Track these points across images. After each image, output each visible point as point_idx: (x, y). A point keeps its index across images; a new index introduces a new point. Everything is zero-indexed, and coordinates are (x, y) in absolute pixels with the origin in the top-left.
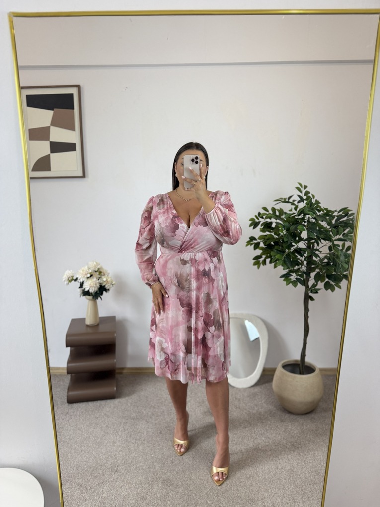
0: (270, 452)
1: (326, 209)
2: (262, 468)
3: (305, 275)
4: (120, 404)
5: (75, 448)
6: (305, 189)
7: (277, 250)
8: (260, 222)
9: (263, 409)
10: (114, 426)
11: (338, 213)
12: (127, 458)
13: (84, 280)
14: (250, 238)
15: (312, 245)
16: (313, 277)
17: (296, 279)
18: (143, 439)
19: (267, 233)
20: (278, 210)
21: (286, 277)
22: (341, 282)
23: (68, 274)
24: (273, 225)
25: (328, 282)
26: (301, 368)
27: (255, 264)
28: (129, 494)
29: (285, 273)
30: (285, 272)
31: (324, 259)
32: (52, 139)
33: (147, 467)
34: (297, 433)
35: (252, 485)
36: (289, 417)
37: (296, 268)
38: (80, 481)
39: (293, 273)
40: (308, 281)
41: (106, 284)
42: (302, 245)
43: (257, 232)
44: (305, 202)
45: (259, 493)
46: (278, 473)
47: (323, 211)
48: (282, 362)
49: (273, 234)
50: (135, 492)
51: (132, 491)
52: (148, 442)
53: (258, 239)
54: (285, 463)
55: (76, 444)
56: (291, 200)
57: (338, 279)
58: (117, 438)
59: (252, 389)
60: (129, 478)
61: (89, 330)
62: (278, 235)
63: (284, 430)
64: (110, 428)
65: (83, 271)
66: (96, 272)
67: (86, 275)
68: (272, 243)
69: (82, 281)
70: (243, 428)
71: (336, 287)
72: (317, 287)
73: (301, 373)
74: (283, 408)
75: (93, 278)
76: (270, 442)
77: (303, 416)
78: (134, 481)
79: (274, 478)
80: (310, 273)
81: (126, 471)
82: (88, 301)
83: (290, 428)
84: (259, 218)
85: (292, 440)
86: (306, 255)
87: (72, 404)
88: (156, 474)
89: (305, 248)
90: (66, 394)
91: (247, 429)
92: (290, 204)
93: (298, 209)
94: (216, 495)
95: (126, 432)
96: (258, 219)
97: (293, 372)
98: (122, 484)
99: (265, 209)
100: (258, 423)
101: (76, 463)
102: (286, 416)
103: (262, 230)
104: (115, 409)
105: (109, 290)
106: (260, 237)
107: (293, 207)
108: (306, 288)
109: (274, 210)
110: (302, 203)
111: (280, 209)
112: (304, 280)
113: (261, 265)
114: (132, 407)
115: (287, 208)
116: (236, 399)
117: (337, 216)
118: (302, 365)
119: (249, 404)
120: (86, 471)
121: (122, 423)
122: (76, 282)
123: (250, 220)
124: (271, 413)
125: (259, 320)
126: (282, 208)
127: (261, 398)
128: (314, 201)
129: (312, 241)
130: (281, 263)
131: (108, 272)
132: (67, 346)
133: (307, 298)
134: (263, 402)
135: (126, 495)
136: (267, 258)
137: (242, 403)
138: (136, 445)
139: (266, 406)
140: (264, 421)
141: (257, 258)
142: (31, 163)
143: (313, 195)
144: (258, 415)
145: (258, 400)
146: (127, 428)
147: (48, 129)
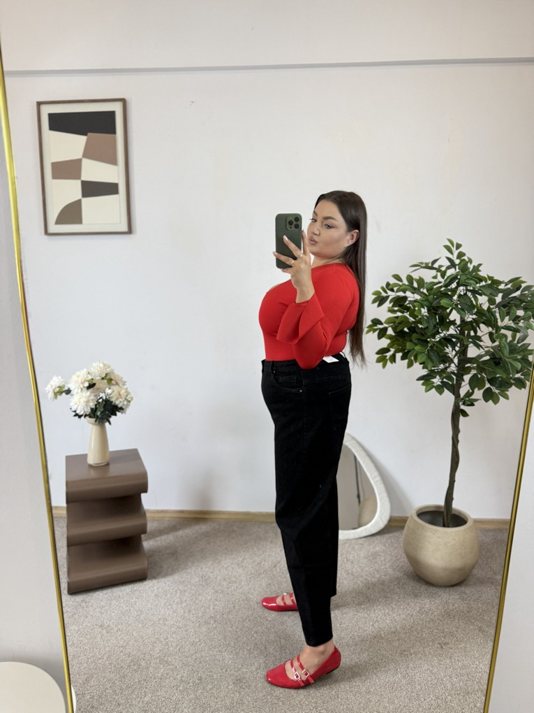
1: (491, 278)
3: (455, 377)
6: (457, 248)
8: (388, 297)
9: (387, 577)
11: (506, 285)
12: (183, 643)
14: (373, 321)
15: (466, 332)
16: (468, 382)
17: (442, 382)
19: (399, 314)
20: (416, 280)
21: (426, 379)
22: (510, 389)
25: (489, 388)
27: (378, 361)
29: (425, 373)
30: (425, 372)
32: (84, 178)
34: (438, 615)
35: (369, 692)
36: (426, 590)
37: (442, 366)
39: (436, 373)
40: (460, 387)
42: (452, 331)
43: (383, 313)
44: (457, 267)
47: (486, 282)
48: (417, 508)
49: (407, 315)
50: (193, 696)
51: (188, 695)
52: (215, 621)
53: (385, 323)
56: (436, 265)
57: (504, 385)
60: (185, 675)
62: (414, 317)
63: (418, 609)
68: (406, 329)
70: (357, 605)
71: (500, 397)
72: (473, 397)
73: (446, 524)
76: (398, 628)
77: (448, 589)
79: (404, 682)
80: (463, 375)
81: (180, 664)
83: (427, 606)
84: (388, 291)
85: (431, 625)
86: (457, 349)
88: (224, 670)
91: (363, 606)
92: (435, 270)
93: (446, 277)
94: (314, 705)
95: (184, 604)
96: (386, 293)
97: (433, 523)
98: (174, 683)
99: (397, 277)
100: (380, 597)
101: (107, 649)
102: (422, 589)
103: (391, 311)
106: (389, 321)
107: (439, 274)
108: (456, 398)
109: (410, 279)
110: (453, 268)
111: (420, 278)
112: (453, 385)
113: (389, 362)
115: (428, 276)
116: (347, 560)
117: (504, 291)
118: (447, 516)
119: (367, 569)
120: (122, 661)
123: (374, 294)
124: (399, 584)
126: (422, 277)
127: (385, 560)
128: (471, 267)
130: (422, 358)
133: (457, 413)
134: (387, 566)
135: (179, 701)
136: (397, 351)
137: (356, 566)
138: (198, 624)
139: (392, 573)
140: (388, 595)
141: (382, 351)
142: (54, 213)
143: (469, 258)
144: (380, 586)
145: (380, 563)
146: (185, 599)
147: (78, 162)
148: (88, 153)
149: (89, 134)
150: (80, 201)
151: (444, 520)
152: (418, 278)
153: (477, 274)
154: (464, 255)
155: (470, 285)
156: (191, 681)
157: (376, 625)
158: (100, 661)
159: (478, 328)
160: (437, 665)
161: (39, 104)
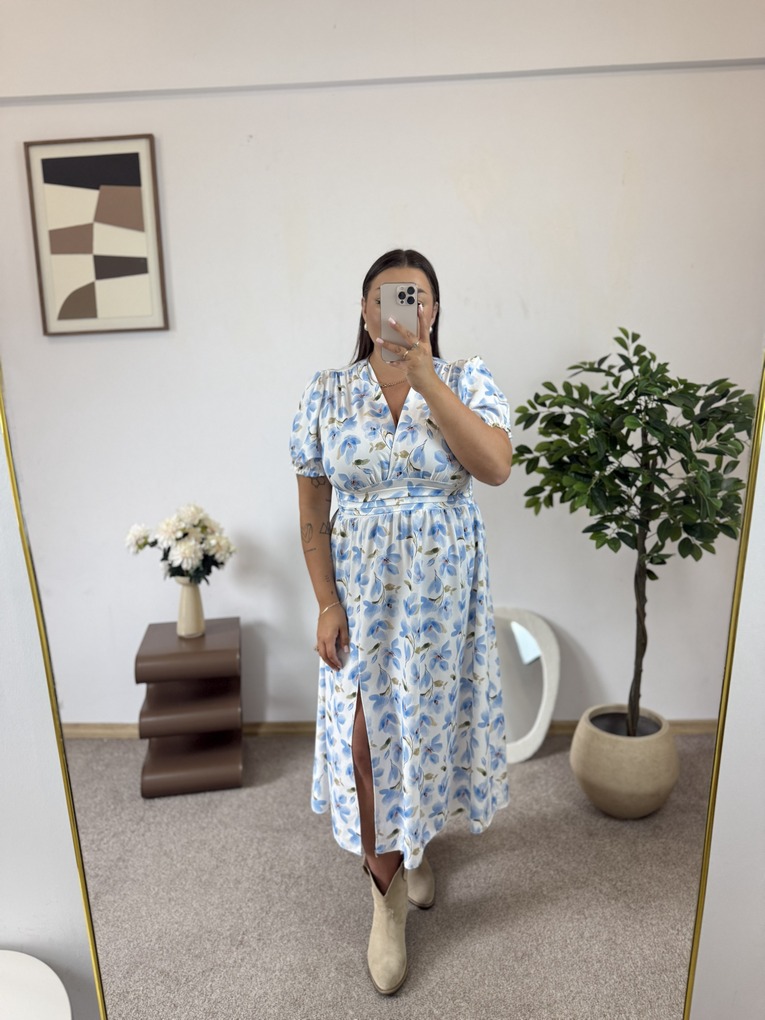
0: (566, 901)
1: (683, 382)
3: (637, 526)
4: (250, 799)
5: (157, 893)
6: (634, 340)
7: (576, 473)
8: (538, 414)
9: (550, 809)
10: (238, 846)
11: (707, 390)
12: (264, 914)
13: (170, 543)
14: (517, 449)
15: (651, 462)
16: (655, 531)
17: (618, 534)
18: (298, 873)
19: (555, 437)
20: (577, 388)
21: (596, 530)
22: (716, 540)
23: (136, 531)
24: (568, 421)
25: (685, 539)
26: (630, 723)
27: (529, 505)
28: (266, 993)
29: (595, 522)
30: (594, 520)
31: (677, 491)
32: (97, 252)
33: (307, 933)
34: (623, 861)
35: (528, 975)
36: (606, 825)
38: (164, 965)
39: (611, 521)
40: (644, 538)
41: (217, 552)
42: (629, 461)
43: (533, 437)
44: (636, 369)
45: (543, 991)
46: (584, 947)
47: (676, 386)
48: (590, 710)
49: (565, 438)
50: (279, 990)
51: (273, 987)
52: (308, 881)
53: (536, 450)
54: (598, 927)
55: (158, 886)
56: (604, 366)
57: (707, 535)
58: (245, 872)
59: (527, 765)
60: (268, 959)
61: (185, 647)
62: (577, 439)
63: (594, 853)
64: (231, 849)
65: (168, 525)
66: (195, 526)
67: (174, 533)
68: (565, 458)
69: (165, 545)
70: (507, 850)
71: (704, 551)
72: (663, 552)
73: (630, 730)
75: (189, 539)
77: (636, 823)
78: (278, 965)
79: (576, 959)
80: (648, 522)
81: (261, 944)
82: (180, 587)
83: (608, 848)
84: (537, 406)
85: (613, 876)
86: (639, 484)
87: (152, 801)
88: (323, 951)
89: (637, 468)
90: (139, 779)
91: (517, 852)
92: (603, 374)
93: (621, 386)
94: (450, 996)
95: (263, 859)
96: (534, 408)
97: (614, 730)
98: (253, 972)
99: (549, 386)
100: (541, 838)
101: (157, 926)
102: (599, 824)
103: (543, 432)
104: (241, 810)
105: (222, 563)
106: (541, 447)
107: (611, 380)
108: (640, 554)
109: (567, 387)
110: (629, 371)
111: (582, 384)
112: (635, 538)
113: (543, 507)
114: (275, 805)
115: (597, 383)
117: (705, 398)
118: (632, 720)
119: (521, 798)
120: (178, 943)
121: (255, 840)
122: (154, 549)
123: (518, 411)
124: (566, 817)
125: (541, 623)
126: (586, 383)
127: (546, 784)
128: (654, 366)
129: (651, 453)
130: (585, 501)
131: (221, 526)
132: (139, 681)
133: (643, 575)
134: (550, 792)
135: (260, 997)
136: (555, 490)
138: (284, 887)
139: (557, 802)
140: (552, 834)
141: (533, 492)
142: (55, 303)
143: (651, 354)
144: (541, 822)
145: (539, 788)
146: (264, 850)
147: (88, 229)
148: (102, 216)
149: (102, 187)
150: (92, 284)
151: (627, 724)
152: (580, 385)
153: (663, 376)
155: (655, 393)
156: (277, 968)
157: (535, 879)
158: (147, 945)
159: (667, 454)
161: (28, 145)
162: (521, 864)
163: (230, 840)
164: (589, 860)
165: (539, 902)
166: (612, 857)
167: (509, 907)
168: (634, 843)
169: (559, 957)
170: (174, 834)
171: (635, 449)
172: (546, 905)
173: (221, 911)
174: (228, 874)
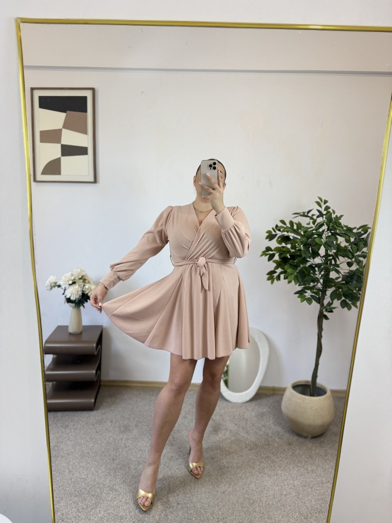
0: (276, 476)
1: (346, 226)
2: (267, 494)
3: (320, 293)
6: (325, 203)
8: (276, 235)
9: (270, 431)
11: (358, 230)
12: (127, 476)
14: (266, 249)
15: (329, 261)
16: (329, 296)
17: (311, 296)
19: (283, 245)
20: (296, 223)
21: (301, 293)
22: (357, 303)
25: (343, 300)
26: (312, 390)
27: (268, 279)
28: (126, 515)
29: (300, 289)
30: (300, 288)
32: (63, 143)
34: (305, 458)
36: (297, 440)
37: (310, 286)
39: (308, 290)
40: (324, 299)
42: (318, 260)
43: (274, 244)
44: (324, 216)
46: (283, 499)
47: (343, 228)
48: (293, 382)
51: (130, 512)
53: (274, 250)
54: (291, 490)
57: (354, 299)
58: (118, 455)
62: (295, 248)
63: (291, 453)
68: (289, 257)
70: (248, 450)
71: (352, 306)
72: (332, 306)
73: (312, 393)
74: (292, 430)
77: (312, 440)
80: (326, 291)
83: (297, 452)
84: (276, 231)
85: (300, 465)
86: (323, 273)
92: (309, 218)
93: (316, 224)
95: (127, 449)
96: (275, 232)
97: (303, 393)
99: (283, 222)
100: (265, 445)
102: (294, 439)
103: (279, 242)
104: (117, 424)
106: (277, 249)
107: (311, 221)
108: (321, 307)
109: (291, 223)
110: (321, 217)
112: (319, 298)
113: (275, 280)
115: (305, 221)
116: (243, 418)
117: (356, 234)
118: (313, 388)
119: (257, 424)
120: (83, 489)
121: (124, 439)
123: (267, 232)
124: (278, 435)
126: (300, 222)
127: (269, 418)
128: (333, 216)
129: (329, 258)
133: (322, 317)
134: (271, 422)
136: (281, 273)
137: (249, 423)
138: (137, 463)
141: (271, 273)
142: (41, 166)
143: (332, 210)
144: (265, 437)
145: (265, 420)
146: (128, 444)
147: (59, 131)
148: (65, 126)
149: (68, 112)
150: (60, 159)
151: (310, 390)
152: (297, 223)
153: (338, 222)
154: (329, 208)
157: (262, 466)
158: (68, 489)
159: (337, 259)
160: (302, 492)
161: (32, 89)
162: (255, 458)
163: (111, 439)
164: (288, 457)
165: (262, 477)
166: (299, 456)
167: (247, 478)
168: (310, 449)
169: (271, 503)
170: (83, 435)
171: (322, 256)
172: (266, 477)
173: (106, 474)
174: (110, 456)
